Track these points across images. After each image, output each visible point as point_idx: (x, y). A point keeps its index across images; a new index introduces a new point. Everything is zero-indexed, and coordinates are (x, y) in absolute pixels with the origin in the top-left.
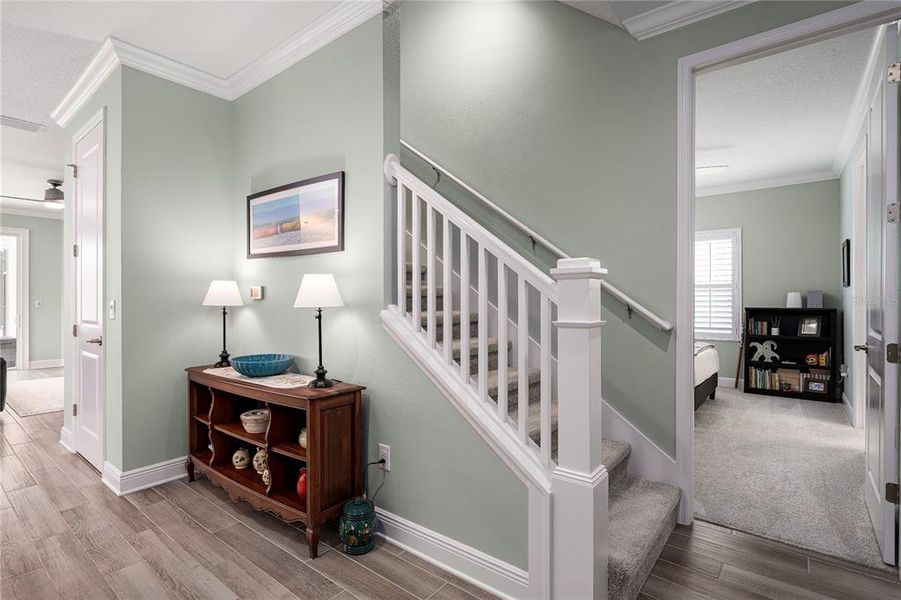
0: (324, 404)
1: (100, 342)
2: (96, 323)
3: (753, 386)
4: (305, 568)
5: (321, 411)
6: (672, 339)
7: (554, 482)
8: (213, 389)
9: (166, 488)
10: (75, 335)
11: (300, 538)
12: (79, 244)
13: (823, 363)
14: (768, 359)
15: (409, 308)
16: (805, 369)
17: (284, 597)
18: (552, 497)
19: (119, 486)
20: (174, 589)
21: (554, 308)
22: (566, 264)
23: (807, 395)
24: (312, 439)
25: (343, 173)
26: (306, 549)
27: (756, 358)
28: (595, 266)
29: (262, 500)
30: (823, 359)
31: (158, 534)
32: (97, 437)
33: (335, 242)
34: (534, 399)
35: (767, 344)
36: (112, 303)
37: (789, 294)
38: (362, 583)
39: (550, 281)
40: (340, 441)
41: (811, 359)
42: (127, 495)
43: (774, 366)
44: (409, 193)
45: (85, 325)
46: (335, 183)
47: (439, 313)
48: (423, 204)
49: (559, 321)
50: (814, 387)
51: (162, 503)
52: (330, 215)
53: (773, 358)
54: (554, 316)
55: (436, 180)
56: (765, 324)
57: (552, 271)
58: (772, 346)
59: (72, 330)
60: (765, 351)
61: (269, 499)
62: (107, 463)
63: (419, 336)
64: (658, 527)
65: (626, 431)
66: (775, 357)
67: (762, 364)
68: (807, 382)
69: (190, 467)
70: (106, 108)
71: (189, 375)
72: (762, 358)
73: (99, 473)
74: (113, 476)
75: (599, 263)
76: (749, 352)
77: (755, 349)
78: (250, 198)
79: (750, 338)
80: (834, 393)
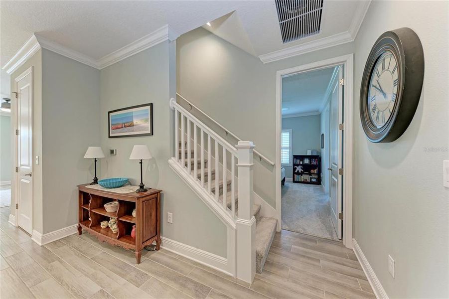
0: (144, 199)
1: (31, 175)
2: (29, 166)
3: (296, 180)
4: (135, 269)
5: (143, 202)
6: (274, 168)
7: (237, 224)
8: (91, 194)
9: (67, 239)
10: (17, 171)
11: (133, 256)
12: (19, 129)
13: (315, 172)
14: (300, 172)
15: (180, 158)
16: (310, 174)
17: (124, 284)
18: (236, 230)
19: (41, 241)
20: (68, 289)
21: (236, 159)
22: (241, 143)
23: (311, 183)
24: (138, 214)
25: (152, 104)
26: (135, 260)
27: (296, 171)
28: (251, 144)
29: (114, 241)
30: (316, 171)
31: (61, 262)
32: (29, 219)
33: (149, 132)
34: (229, 190)
35: (300, 167)
36: (37, 157)
37: (308, 151)
38: (160, 272)
39: (235, 149)
40: (151, 213)
41: (312, 171)
42: (45, 245)
43: (302, 174)
44: (180, 114)
45: (23, 167)
46: (149, 107)
47: (192, 159)
48: (186, 119)
49: (239, 164)
50: (313, 180)
51: (64, 247)
52: (147, 120)
53: (301, 171)
54: (236, 162)
55: (190, 108)
56: (299, 160)
57: (236, 146)
59: (15, 169)
60: (299, 169)
61: (118, 240)
62: (34, 231)
63: (184, 169)
64: (271, 235)
65: (259, 200)
67: (298, 173)
68: (311, 178)
69: (80, 229)
70: (33, 67)
71: (79, 188)
72: (298, 171)
73: (30, 236)
74: (38, 237)
75: (252, 143)
76: (294, 169)
77: (296, 168)
78: (109, 113)
79: (294, 165)
80: (319, 182)
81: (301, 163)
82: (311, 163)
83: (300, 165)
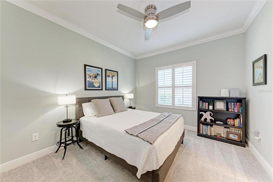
3: (202, 133)
14: (208, 120)
16: (226, 126)
23: (229, 141)
27: (203, 119)
30: (237, 122)
35: (208, 113)
37: (222, 90)
41: (230, 122)
43: (213, 123)
50: (232, 136)
56: (207, 104)
58: (211, 114)
60: (207, 116)
66: (212, 119)
67: (206, 123)
68: (228, 133)
72: (206, 119)
76: (200, 116)
77: (202, 115)
79: (200, 110)
80: (243, 142)
81: (211, 107)
82: (228, 109)
83: (208, 110)
